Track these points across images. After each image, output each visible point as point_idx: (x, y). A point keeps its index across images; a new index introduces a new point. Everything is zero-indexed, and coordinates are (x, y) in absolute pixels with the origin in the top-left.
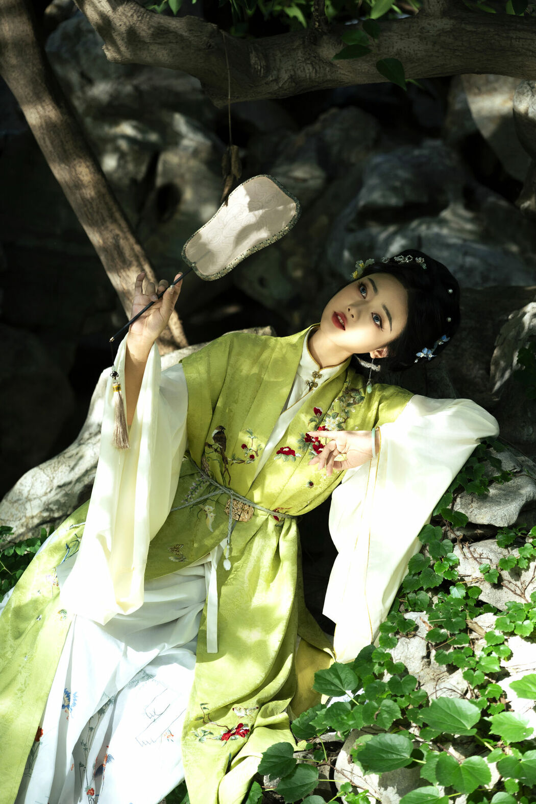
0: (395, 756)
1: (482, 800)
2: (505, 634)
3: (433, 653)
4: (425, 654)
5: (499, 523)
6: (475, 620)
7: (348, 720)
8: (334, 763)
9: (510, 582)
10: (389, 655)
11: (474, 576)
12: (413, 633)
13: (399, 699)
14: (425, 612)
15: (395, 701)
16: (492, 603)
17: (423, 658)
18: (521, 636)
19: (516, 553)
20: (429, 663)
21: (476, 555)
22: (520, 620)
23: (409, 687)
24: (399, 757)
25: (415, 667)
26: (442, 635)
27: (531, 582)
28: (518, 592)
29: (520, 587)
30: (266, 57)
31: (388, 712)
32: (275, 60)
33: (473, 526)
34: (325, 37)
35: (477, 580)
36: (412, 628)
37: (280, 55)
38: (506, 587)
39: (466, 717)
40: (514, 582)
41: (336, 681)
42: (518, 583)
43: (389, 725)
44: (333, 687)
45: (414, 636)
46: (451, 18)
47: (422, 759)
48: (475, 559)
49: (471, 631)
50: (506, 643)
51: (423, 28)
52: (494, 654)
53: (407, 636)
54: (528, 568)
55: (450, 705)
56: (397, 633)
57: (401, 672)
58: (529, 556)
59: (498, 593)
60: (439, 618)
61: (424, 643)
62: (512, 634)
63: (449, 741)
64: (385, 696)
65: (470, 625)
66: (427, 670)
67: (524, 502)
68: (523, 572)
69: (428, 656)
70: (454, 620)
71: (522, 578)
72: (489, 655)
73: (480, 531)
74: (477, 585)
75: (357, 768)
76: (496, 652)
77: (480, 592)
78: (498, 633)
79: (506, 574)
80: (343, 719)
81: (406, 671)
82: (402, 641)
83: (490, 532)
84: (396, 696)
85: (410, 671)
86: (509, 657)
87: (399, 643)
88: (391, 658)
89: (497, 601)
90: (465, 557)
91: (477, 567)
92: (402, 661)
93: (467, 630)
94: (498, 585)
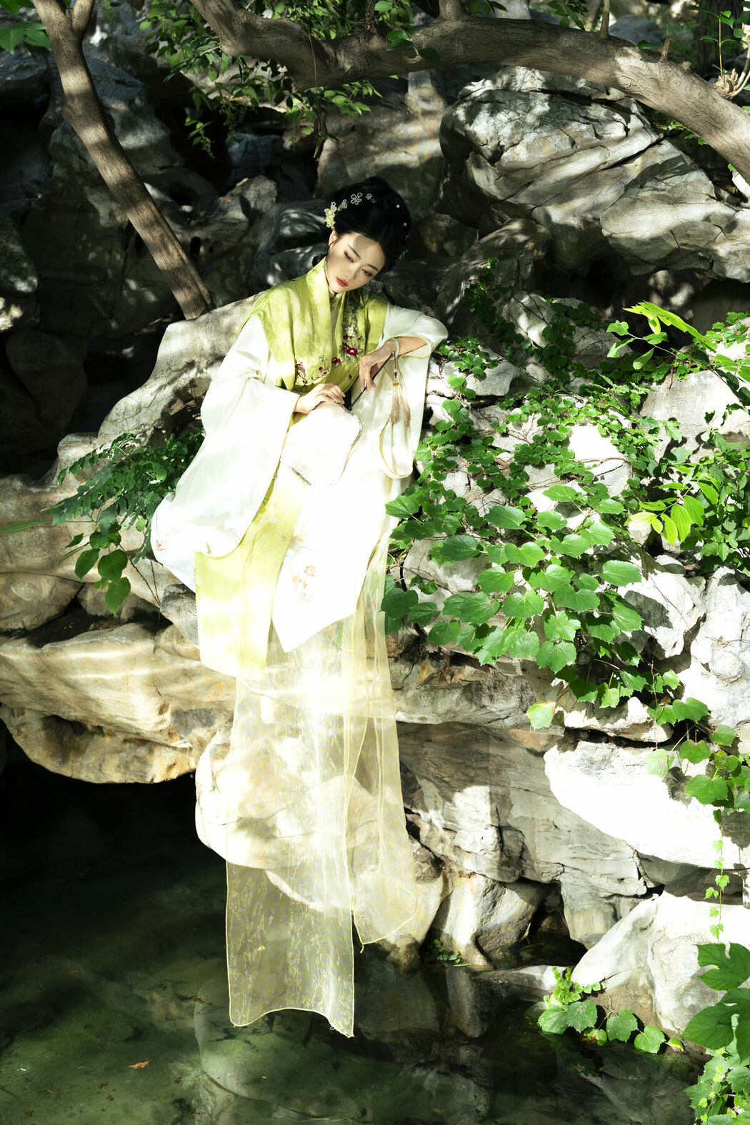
2: (521, 463)
3: (472, 481)
4: (467, 482)
5: (499, 393)
6: (498, 457)
8: (402, 564)
10: (441, 485)
11: (487, 430)
12: (456, 469)
16: (503, 448)
17: (466, 485)
18: (534, 466)
19: (518, 411)
20: (470, 487)
21: (485, 417)
23: (461, 506)
24: (469, 550)
25: (460, 492)
26: (478, 468)
27: (531, 429)
28: (521, 436)
29: (522, 433)
31: (451, 523)
33: (479, 398)
35: (490, 432)
36: (455, 466)
38: (512, 435)
39: (515, 518)
40: (517, 431)
41: (402, 508)
42: (520, 431)
43: (454, 532)
44: (401, 512)
45: (457, 471)
47: (483, 551)
49: (498, 464)
50: (523, 470)
52: (518, 478)
53: (452, 471)
54: (528, 420)
55: (502, 511)
56: (444, 470)
57: (451, 495)
58: (527, 412)
59: (505, 439)
60: (473, 458)
61: (465, 475)
62: (527, 464)
64: (443, 513)
65: (494, 460)
66: (470, 492)
67: (511, 379)
68: (524, 423)
69: (469, 484)
70: (484, 458)
71: (523, 428)
72: (515, 478)
73: (482, 401)
74: (490, 436)
76: (519, 476)
77: (492, 440)
78: (517, 464)
79: (510, 426)
80: (417, 532)
81: (455, 496)
82: (449, 476)
83: (492, 400)
84: (452, 512)
85: (458, 495)
86: (528, 480)
87: (447, 477)
88: (444, 488)
89: (507, 445)
90: (478, 418)
91: (488, 424)
92: (451, 488)
93: (495, 464)
94: (505, 435)
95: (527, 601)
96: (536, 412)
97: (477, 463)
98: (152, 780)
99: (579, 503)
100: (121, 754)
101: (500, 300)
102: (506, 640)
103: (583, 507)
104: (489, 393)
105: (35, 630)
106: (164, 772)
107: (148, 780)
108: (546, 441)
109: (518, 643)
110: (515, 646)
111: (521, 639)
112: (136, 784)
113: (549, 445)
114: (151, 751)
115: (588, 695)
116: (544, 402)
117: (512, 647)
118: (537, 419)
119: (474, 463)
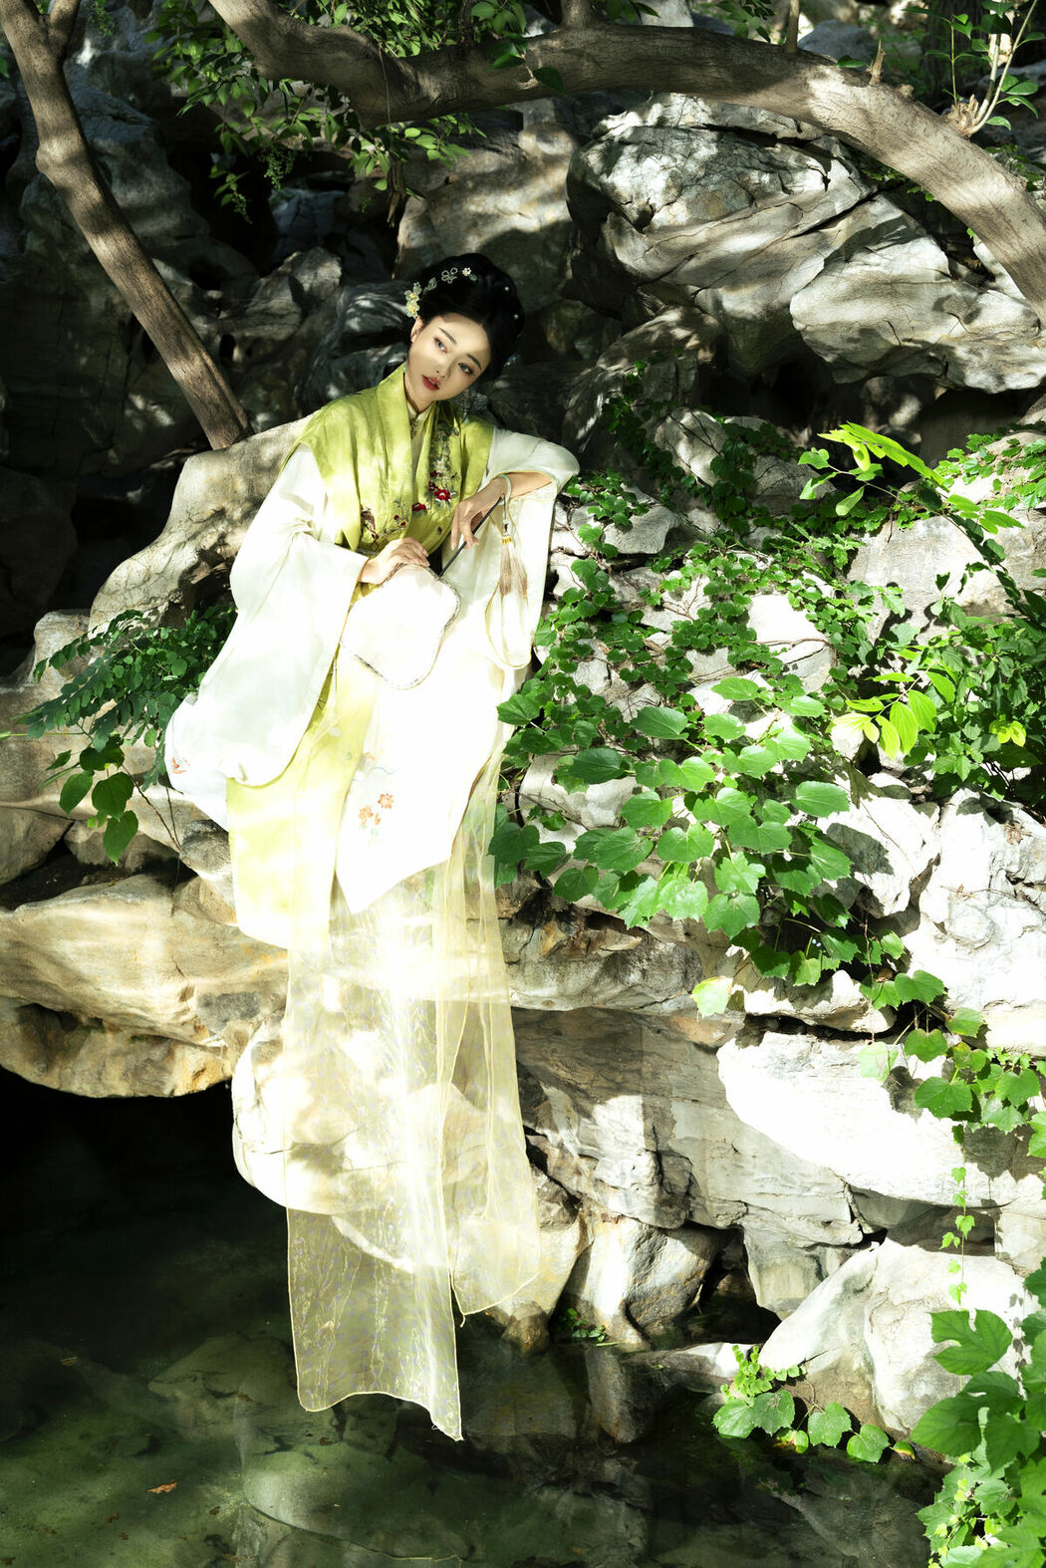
0: (604, 769)
1: (708, 797)
2: (682, 648)
3: (613, 672)
4: (606, 675)
5: (651, 551)
6: (649, 639)
7: (543, 745)
8: (518, 789)
9: (672, 603)
10: (571, 679)
11: (634, 601)
12: (591, 657)
16: (656, 626)
17: (605, 678)
18: (699, 650)
19: (676, 575)
20: (610, 683)
21: (631, 583)
24: (609, 769)
25: (598, 688)
26: (622, 655)
27: (694, 600)
28: (681, 611)
29: (683, 605)
31: (585, 734)
33: (622, 556)
35: (637, 605)
36: (589, 653)
38: (669, 608)
39: (673, 724)
40: (675, 602)
41: (517, 713)
42: (680, 603)
43: (589, 744)
44: (516, 717)
45: (593, 659)
47: (631, 768)
48: (633, 585)
49: (649, 648)
50: (685, 657)
53: (585, 660)
54: (690, 587)
55: (656, 716)
56: (575, 658)
57: (583, 692)
58: (690, 576)
59: (660, 614)
60: (614, 641)
61: (604, 665)
62: (689, 648)
65: (644, 644)
66: (611, 689)
67: (667, 531)
68: (685, 591)
69: (609, 677)
70: (630, 641)
71: (684, 598)
72: (673, 668)
73: (627, 561)
74: (638, 610)
75: (560, 788)
76: (678, 666)
77: (641, 615)
78: (676, 648)
79: (666, 596)
81: (590, 694)
82: (582, 666)
83: (641, 560)
84: (586, 715)
85: (593, 693)
86: (691, 671)
87: (579, 667)
88: (574, 682)
89: (661, 622)
90: (622, 585)
91: (636, 593)
92: (585, 682)
93: (646, 648)
94: (659, 608)
95: (691, 840)
96: (701, 576)
97: (621, 648)
98: (173, 1091)
99: (761, 701)
100: (129, 1057)
102: (662, 893)
103: (768, 708)
104: (636, 550)
105: (4, 885)
106: (190, 1081)
107: (166, 1092)
108: (716, 616)
109: (678, 898)
110: (674, 901)
111: (683, 891)
112: (150, 1098)
113: (720, 621)
114: (170, 1054)
115: (776, 969)
116: (712, 561)
117: (671, 903)
118: (704, 586)
119: (615, 647)
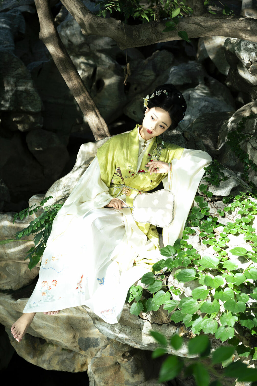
0: (189, 276)
1: (220, 291)
2: (227, 233)
3: (202, 241)
4: (199, 241)
5: (224, 195)
6: (216, 229)
7: (173, 265)
8: (168, 279)
9: (228, 216)
12: (194, 234)
13: (190, 257)
14: (198, 227)
15: (189, 257)
16: (222, 223)
17: (198, 242)
18: (233, 234)
19: (230, 205)
20: (200, 244)
21: (216, 206)
22: (232, 228)
23: (194, 253)
24: (191, 277)
25: (195, 246)
26: (205, 234)
27: (235, 215)
28: (231, 219)
29: (232, 217)
30: (139, 32)
31: (186, 261)
32: (142, 33)
33: (214, 196)
34: (159, 24)
35: (216, 215)
36: (194, 232)
37: (143, 31)
38: (227, 217)
39: (214, 262)
40: (229, 215)
41: (168, 251)
42: (230, 216)
43: (187, 266)
44: (167, 254)
45: (195, 235)
46: (204, 16)
47: (199, 277)
48: (216, 208)
49: (215, 233)
50: (227, 236)
51: (194, 20)
52: (223, 241)
53: (192, 235)
54: (234, 210)
55: (209, 259)
56: (189, 234)
58: (235, 206)
59: (224, 219)
60: (203, 229)
61: (198, 237)
62: (229, 233)
63: (208, 271)
64: (185, 256)
65: (215, 231)
66: (200, 247)
67: (232, 187)
68: (232, 212)
69: (200, 242)
70: (209, 229)
71: (232, 214)
72: (221, 241)
73: (216, 198)
74: (216, 217)
75: (176, 281)
76: (224, 240)
77: (217, 219)
78: (225, 233)
79: (226, 213)
80: (171, 264)
81: (192, 247)
82: (191, 237)
83: (221, 198)
84: (189, 256)
86: (229, 242)
87: (190, 238)
88: (187, 243)
89: (224, 222)
90: (212, 207)
91: (216, 210)
92: (191, 244)
93: (214, 232)
94: (224, 217)
95: (213, 305)
96: (238, 207)
97: (204, 232)
98: (74, 371)
99: (247, 256)
100: (60, 356)
101: (242, 142)
102: (202, 323)
103: (250, 259)
104: (219, 195)
105: (17, 290)
106: (80, 367)
107: (71, 371)
108: (241, 222)
109: (208, 326)
110: (206, 327)
111: (210, 323)
112: (67, 372)
113: (243, 224)
114: (74, 356)
115: (244, 354)
116: (242, 202)
117: (205, 327)
118: (238, 210)
119: (203, 231)
